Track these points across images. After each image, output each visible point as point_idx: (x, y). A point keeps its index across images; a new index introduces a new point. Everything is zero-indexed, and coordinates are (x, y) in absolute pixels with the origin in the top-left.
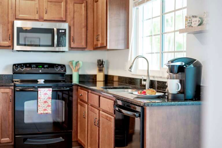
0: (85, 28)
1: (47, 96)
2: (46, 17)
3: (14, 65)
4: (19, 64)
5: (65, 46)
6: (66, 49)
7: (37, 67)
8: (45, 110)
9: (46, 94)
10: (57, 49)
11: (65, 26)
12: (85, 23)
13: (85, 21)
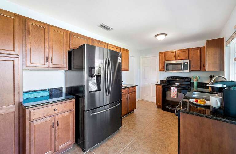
0: (200, 61)
1: (174, 91)
2: (179, 58)
3: (167, 77)
4: (169, 77)
5: (188, 70)
6: (188, 71)
7: (176, 78)
8: (174, 96)
9: (174, 90)
10: (183, 71)
11: (188, 61)
12: (200, 59)
13: (200, 57)
